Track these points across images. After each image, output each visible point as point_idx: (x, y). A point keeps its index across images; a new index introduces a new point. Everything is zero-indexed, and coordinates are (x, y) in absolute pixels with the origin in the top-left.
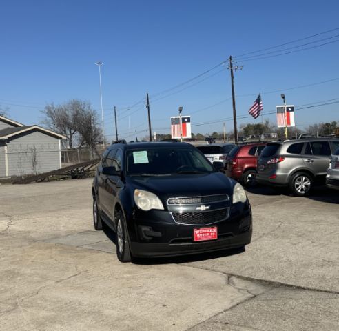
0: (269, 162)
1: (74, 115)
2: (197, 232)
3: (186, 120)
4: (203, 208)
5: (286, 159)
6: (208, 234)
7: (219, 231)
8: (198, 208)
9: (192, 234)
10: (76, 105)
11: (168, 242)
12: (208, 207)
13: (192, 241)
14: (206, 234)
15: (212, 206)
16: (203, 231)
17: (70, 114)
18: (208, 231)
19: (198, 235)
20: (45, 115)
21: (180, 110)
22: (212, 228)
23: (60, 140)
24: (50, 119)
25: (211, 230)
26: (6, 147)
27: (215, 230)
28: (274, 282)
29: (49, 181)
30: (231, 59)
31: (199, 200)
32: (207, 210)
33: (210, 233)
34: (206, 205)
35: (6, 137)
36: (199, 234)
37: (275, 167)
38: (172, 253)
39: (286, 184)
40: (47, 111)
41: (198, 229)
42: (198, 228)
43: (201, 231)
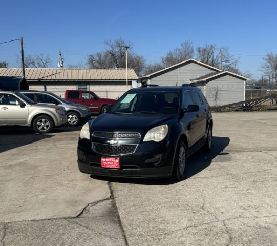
2: (103, 160)
6: (112, 163)
7: (121, 162)
9: (100, 161)
11: (89, 164)
16: (108, 160)
18: (112, 161)
19: (104, 163)
22: (116, 159)
23: (245, 81)
25: (114, 161)
26: (205, 86)
27: (118, 161)
29: (221, 112)
33: (114, 162)
35: (205, 80)
36: (106, 161)
41: (105, 158)
43: (107, 160)
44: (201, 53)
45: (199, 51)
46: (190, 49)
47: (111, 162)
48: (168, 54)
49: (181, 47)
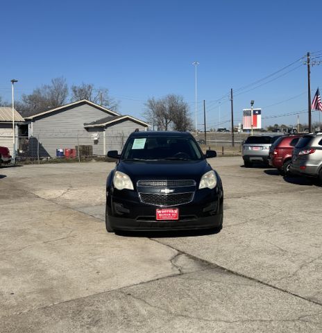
0: (300, 153)
1: (170, 108)
2: (158, 212)
3: (257, 112)
4: (167, 191)
5: (317, 151)
6: (169, 215)
7: (180, 213)
8: (162, 191)
9: (154, 213)
10: (172, 99)
11: (134, 218)
12: (172, 191)
13: (154, 219)
14: (167, 214)
15: (176, 190)
16: (165, 211)
17: (167, 106)
19: (160, 215)
20: (146, 107)
21: (252, 104)
22: (174, 209)
24: (151, 110)
25: (173, 211)
26: (104, 132)
27: (176, 211)
28: (212, 264)
30: (308, 55)
31: (165, 184)
32: (170, 193)
33: (171, 213)
34: (171, 189)
35: (104, 124)
36: (161, 213)
37: (306, 158)
38: (140, 228)
39: (316, 175)
40: (149, 104)
42: (161, 209)
43: (163, 212)
44: (77, 93)
45: (75, 91)
46: (63, 87)
47: (169, 213)
48: (35, 91)
49: (51, 84)
